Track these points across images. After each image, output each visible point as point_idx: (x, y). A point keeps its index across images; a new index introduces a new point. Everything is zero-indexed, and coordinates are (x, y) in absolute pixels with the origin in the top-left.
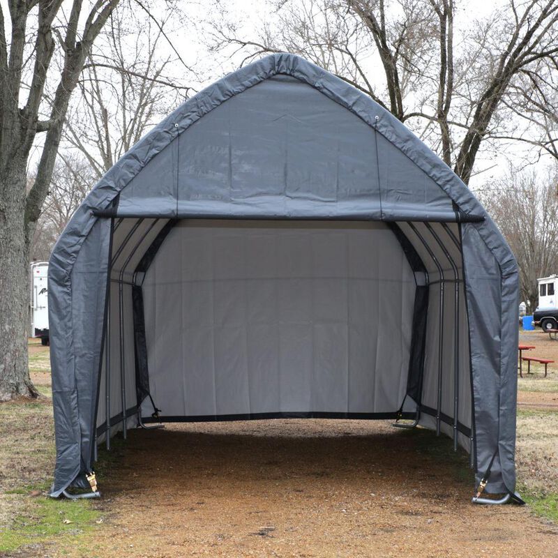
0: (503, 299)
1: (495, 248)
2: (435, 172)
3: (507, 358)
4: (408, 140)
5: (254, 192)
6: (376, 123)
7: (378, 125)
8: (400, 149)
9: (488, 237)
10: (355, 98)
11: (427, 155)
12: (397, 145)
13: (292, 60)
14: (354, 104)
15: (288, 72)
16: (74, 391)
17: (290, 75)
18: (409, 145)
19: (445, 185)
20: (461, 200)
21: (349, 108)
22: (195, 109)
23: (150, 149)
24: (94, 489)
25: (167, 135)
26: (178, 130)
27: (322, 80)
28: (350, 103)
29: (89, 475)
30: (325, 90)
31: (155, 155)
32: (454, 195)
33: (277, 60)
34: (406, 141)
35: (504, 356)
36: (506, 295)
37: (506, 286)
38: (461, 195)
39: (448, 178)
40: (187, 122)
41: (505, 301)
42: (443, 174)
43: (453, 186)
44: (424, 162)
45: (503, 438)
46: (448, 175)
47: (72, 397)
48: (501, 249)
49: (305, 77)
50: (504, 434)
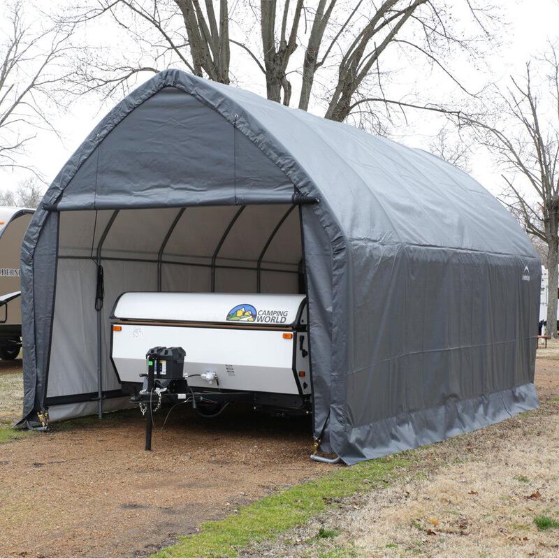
0: (334, 273)
1: (328, 226)
2: (280, 160)
3: (336, 328)
4: (260, 133)
5: (149, 186)
6: (235, 120)
7: (237, 122)
8: (253, 142)
9: (322, 216)
10: (220, 101)
11: (274, 145)
12: (251, 139)
13: (174, 73)
14: (219, 105)
15: (172, 84)
16: (33, 347)
17: (173, 86)
18: (259, 138)
19: (288, 171)
20: (300, 184)
21: (215, 110)
22: (110, 121)
23: (81, 156)
24: (43, 424)
25: (92, 144)
26: (99, 139)
27: (196, 88)
28: (216, 105)
29: (40, 414)
30: (198, 97)
31: (85, 160)
32: (295, 180)
33: (164, 75)
34: (258, 135)
35: (335, 326)
36: (336, 269)
37: (336, 261)
38: (301, 180)
39: (290, 165)
40: (105, 132)
41: (335, 275)
42: (287, 161)
43: (294, 171)
44: (272, 152)
45: (334, 402)
46: (289, 163)
47: (32, 351)
48: (332, 227)
49: (183, 87)
50: (335, 398)
